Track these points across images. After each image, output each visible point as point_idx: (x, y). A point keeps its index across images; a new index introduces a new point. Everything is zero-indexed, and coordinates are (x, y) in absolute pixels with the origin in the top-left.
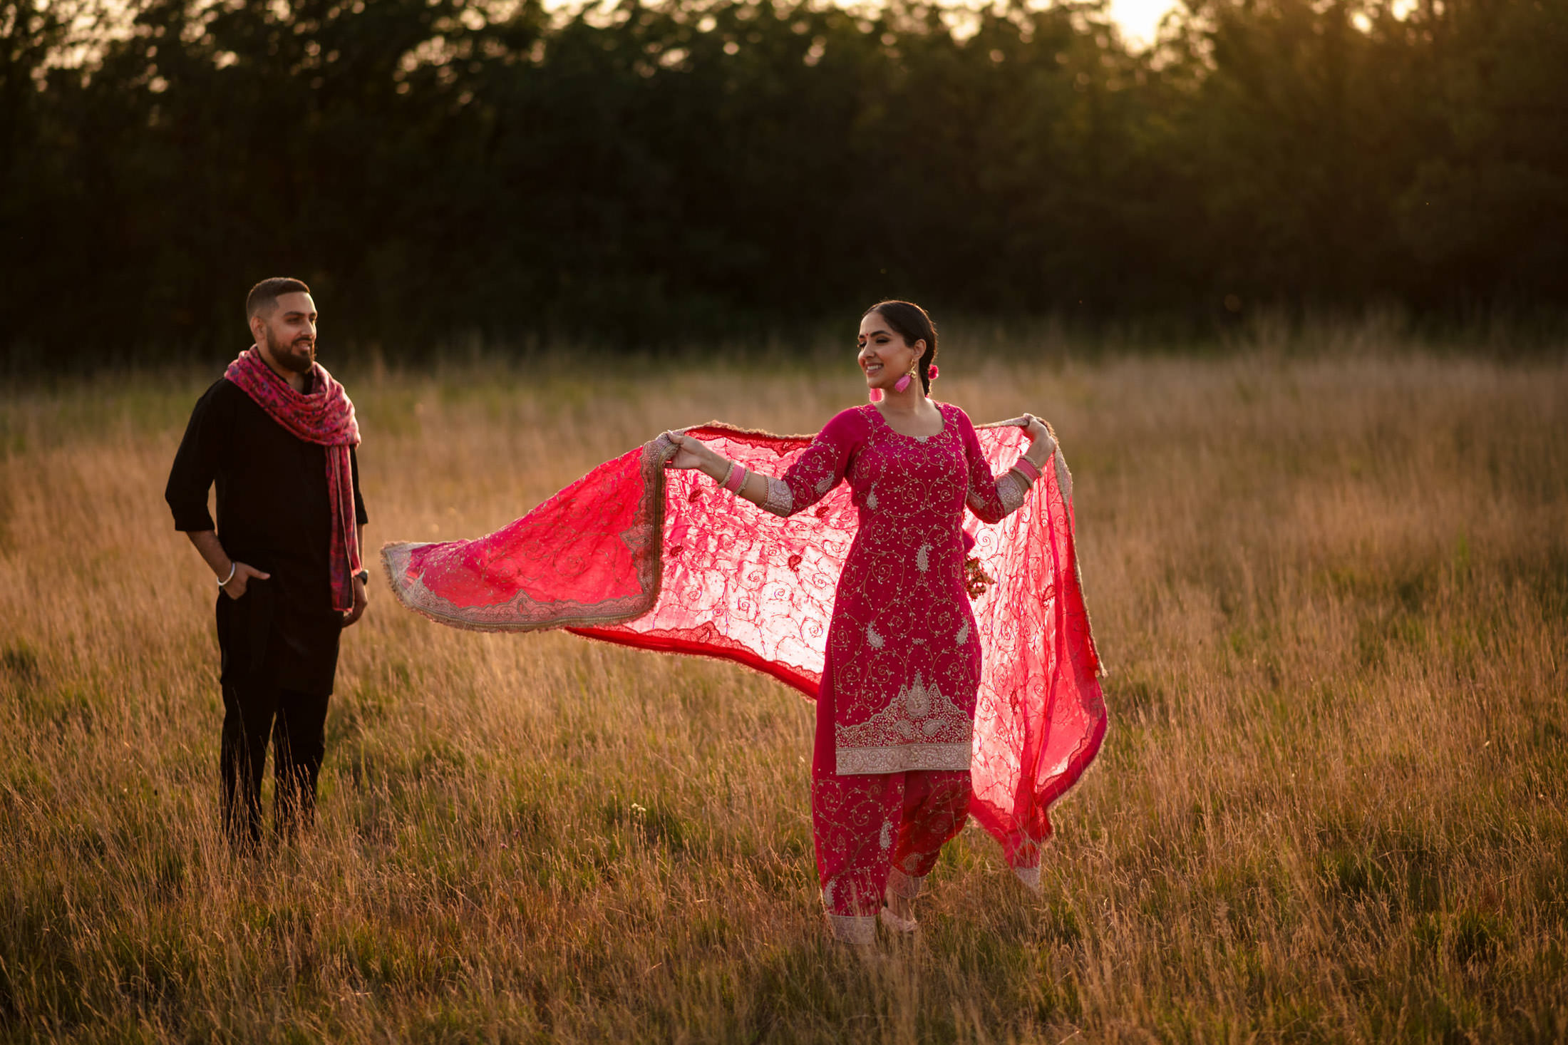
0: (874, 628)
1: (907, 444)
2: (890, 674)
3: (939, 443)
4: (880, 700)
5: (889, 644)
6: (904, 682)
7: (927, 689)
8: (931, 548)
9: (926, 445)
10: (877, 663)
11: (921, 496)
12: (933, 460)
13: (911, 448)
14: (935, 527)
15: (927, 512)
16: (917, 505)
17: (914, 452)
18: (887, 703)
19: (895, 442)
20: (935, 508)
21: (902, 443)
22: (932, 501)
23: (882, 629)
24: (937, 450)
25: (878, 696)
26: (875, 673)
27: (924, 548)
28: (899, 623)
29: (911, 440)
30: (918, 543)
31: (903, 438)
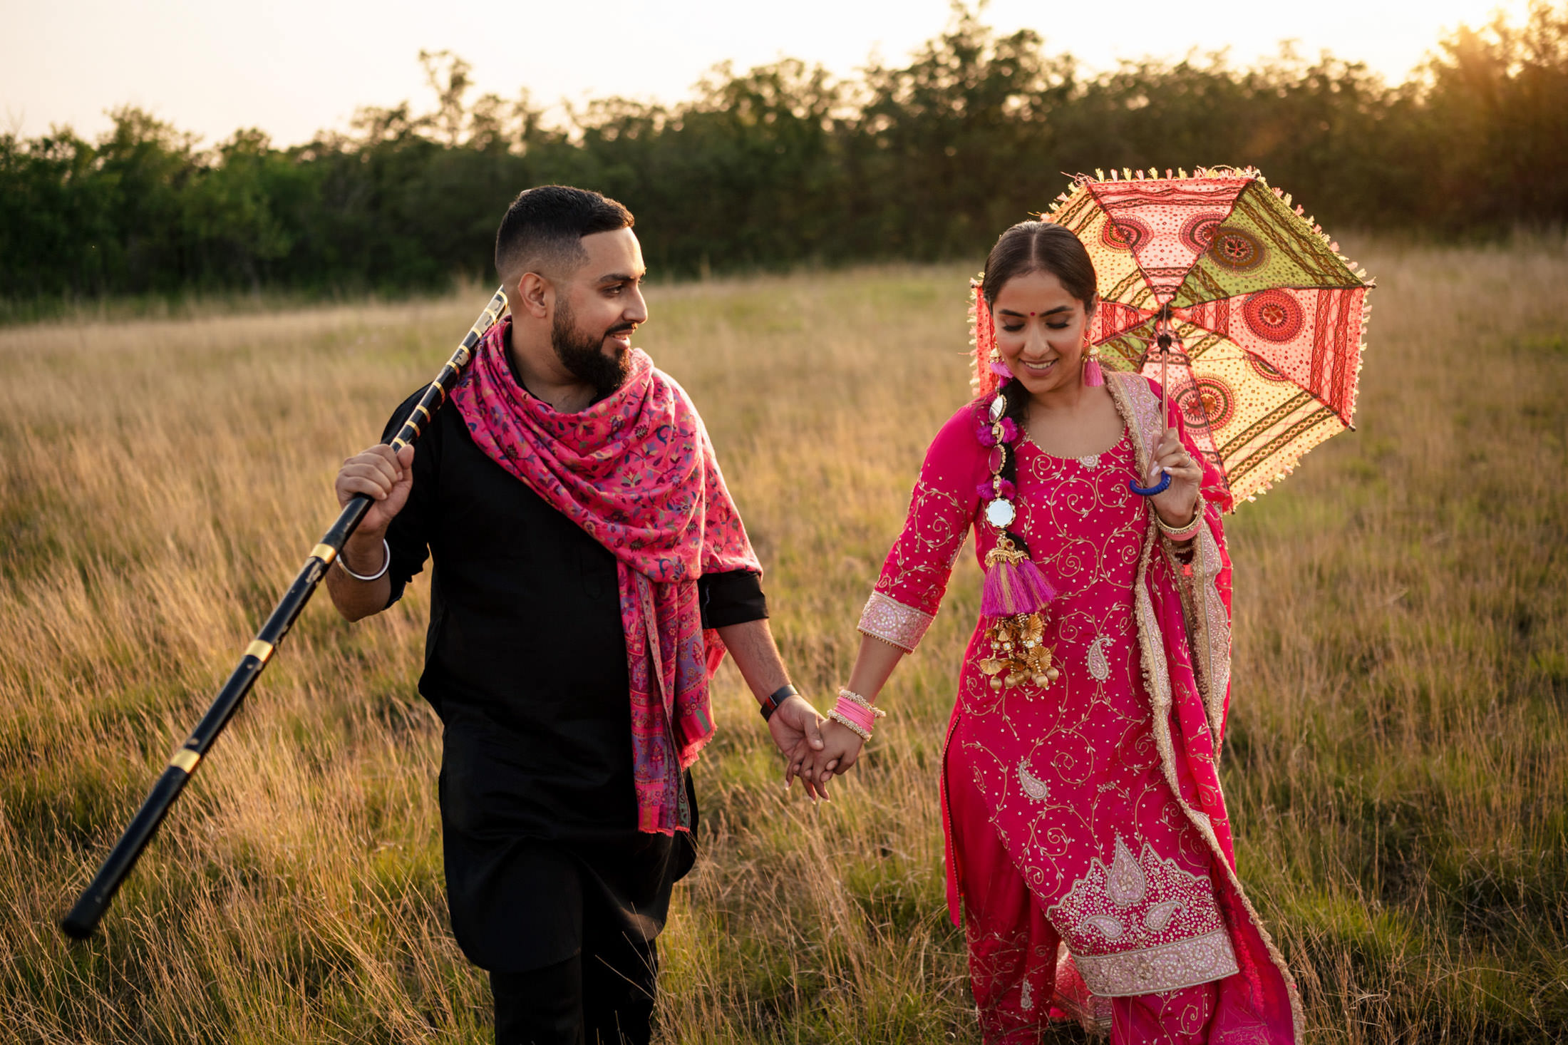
0: (1031, 771)
1: (1066, 475)
2: (1067, 841)
3: (1118, 464)
4: (1054, 883)
5: (1058, 792)
6: (1096, 854)
7: (1138, 856)
8: (1109, 642)
9: (1097, 471)
10: (1043, 825)
11: (1089, 562)
12: (1110, 497)
13: (1073, 480)
14: (1115, 607)
15: (1100, 586)
16: (1083, 578)
17: (1079, 488)
18: (1066, 887)
19: (1048, 474)
20: (1113, 578)
21: (1057, 475)
22: (1107, 568)
23: (1041, 769)
24: (1115, 478)
25: (1050, 876)
26: (1043, 840)
27: (1098, 643)
28: (1069, 762)
29: (1073, 465)
30: (1088, 635)
31: (1058, 462)
